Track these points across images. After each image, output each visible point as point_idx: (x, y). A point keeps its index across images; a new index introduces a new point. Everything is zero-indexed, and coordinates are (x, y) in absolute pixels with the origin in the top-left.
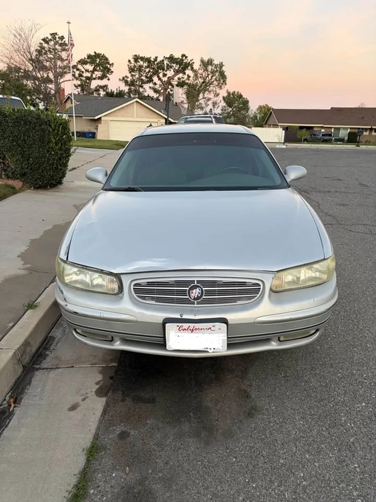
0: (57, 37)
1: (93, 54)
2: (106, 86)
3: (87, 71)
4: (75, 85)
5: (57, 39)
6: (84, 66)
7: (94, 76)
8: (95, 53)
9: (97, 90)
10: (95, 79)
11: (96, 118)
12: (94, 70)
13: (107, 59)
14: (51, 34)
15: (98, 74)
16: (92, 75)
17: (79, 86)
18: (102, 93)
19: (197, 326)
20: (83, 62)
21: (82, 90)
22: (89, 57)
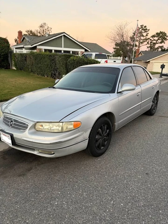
0: (143, 26)
1: (159, 32)
2: (163, 46)
3: (155, 40)
4: (147, 47)
5: (143, 28)
6: (154, 38)
7: (157, 42)
8: (160, 31)
9: (158, 48)
10: (158, 43)
11: (147, 61)
12: (158, 39)
13: (166, 34)
14: (141, 26)
15: (159, 41)
16: (156, 42)
17: (149, 47)
18: (160, 50)
19: (6, 134)
20: (153, 36)
21: (151, 49)
22: (157, 34)
